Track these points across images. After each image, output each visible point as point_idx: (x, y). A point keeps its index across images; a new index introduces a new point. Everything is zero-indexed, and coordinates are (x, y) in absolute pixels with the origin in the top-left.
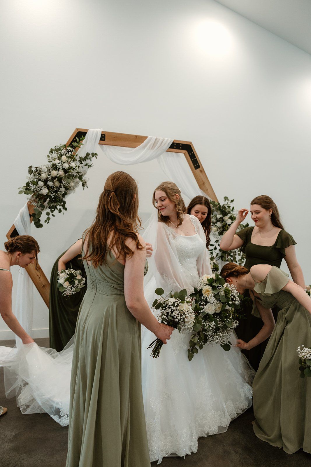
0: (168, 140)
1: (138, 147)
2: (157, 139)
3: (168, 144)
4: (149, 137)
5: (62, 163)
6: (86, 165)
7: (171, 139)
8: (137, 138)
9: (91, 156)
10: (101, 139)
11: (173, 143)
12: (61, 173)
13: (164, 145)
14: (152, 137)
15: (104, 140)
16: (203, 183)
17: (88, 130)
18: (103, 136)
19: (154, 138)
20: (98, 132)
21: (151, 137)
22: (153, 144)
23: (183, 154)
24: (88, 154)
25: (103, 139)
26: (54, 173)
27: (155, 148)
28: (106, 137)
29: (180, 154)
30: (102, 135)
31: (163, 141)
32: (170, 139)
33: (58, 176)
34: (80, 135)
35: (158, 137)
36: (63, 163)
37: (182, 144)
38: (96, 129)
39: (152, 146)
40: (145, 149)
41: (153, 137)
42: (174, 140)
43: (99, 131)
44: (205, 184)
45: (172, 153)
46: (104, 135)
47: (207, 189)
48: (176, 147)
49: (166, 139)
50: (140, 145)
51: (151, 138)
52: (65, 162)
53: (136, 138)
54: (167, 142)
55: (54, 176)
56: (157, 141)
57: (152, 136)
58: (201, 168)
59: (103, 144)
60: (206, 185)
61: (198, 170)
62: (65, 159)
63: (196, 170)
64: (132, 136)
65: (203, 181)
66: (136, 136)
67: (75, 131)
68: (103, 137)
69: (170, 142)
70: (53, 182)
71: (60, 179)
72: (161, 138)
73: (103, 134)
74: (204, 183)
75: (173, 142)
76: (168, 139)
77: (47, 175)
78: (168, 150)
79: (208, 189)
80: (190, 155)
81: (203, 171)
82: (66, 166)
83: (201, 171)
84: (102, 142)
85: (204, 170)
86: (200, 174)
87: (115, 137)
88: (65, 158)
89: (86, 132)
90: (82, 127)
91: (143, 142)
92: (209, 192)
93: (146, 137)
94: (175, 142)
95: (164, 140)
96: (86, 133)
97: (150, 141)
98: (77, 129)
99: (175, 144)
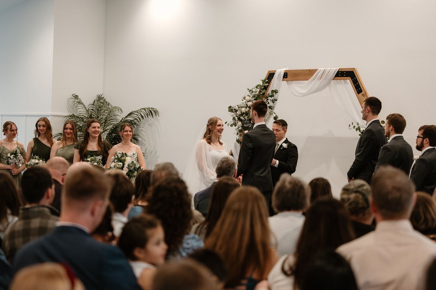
0: (334, 69)
1: (310, 79)
3: (334, 73)
4: (319, 69)
8: (310, 72)
9: (274, 93)
10: (284, 77)
11: (338, 72)
12: (247, 109)
13: (330, 75)
14: (321, 69)
15: (287, 77)
17: (275, 71)
22: (321, 75)
23: (348, 81)
24: (272, 92)
26: (243, 110)
27: (322, 78)
28: (288, 75)
30: (285, 73)
31: (330, 71)
32: (336, 68)
33: (245, 112)
34: (271, 76)
35: (326, 69)
37: (346, 71)
38: (281, 70)
39: (320, 77)
40: (315, 81)
42: (339, 69)
43: (283, 71)
46: (287, 73)
48: (340, 75)
50: (312, 77)
51: (320, 71)
52: (249, 101)
54: (333, 71)
55: (243, 112)
56: (324, 72)
58: (363, 93)
61: (361, 94)
62: (248, 99)
63: (359, 95)
64: (307, 70)
66: (309, 70)
67: (268, 73)
68: (285, 75)
70: (243, 117)
71: (247, 114)
72: (329, 69)
77: (240, 112)
78: (334, 78)
80: (353, 81)
83: (363, 95)
84: (285, 79)
86: (363, 98)
87: (294, 74)
90: (272, 69)
91: (313, 75)
93: (317, 70)
94: (339, 71)
96: (274, 74)
97: (319, 73)
98: (269, 71)
99: (340, 73)
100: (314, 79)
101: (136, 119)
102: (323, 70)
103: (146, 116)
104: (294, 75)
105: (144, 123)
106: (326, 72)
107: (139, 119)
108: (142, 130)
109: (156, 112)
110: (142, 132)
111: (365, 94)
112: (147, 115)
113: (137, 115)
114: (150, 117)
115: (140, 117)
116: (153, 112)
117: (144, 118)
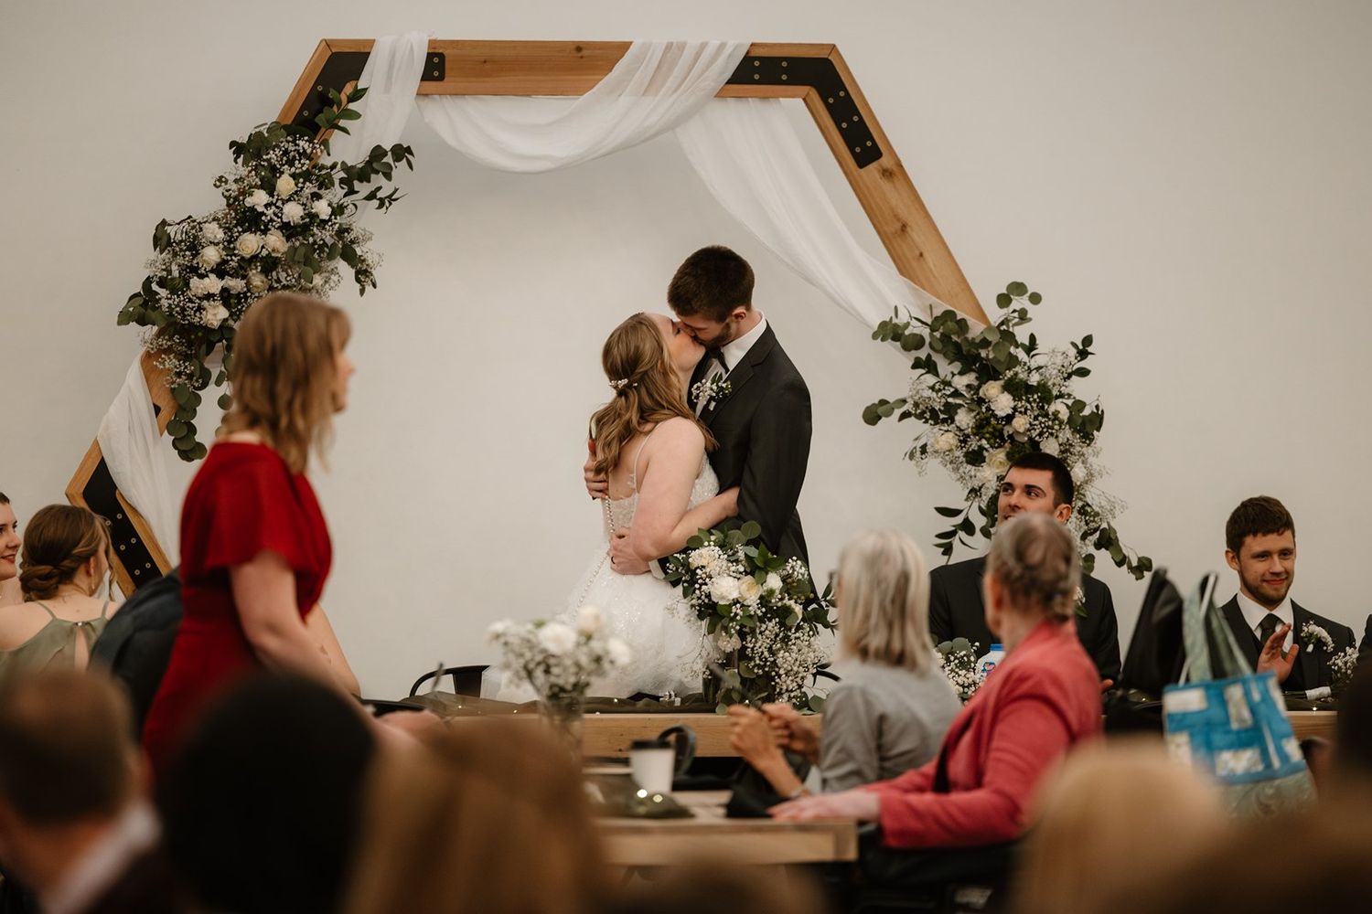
1: (591, 90)
2: (669, 47)
3: (726, 62)
4: (638, 42)
5: (279, 204)
6: (371, 196)
7: (738, 42)
8: (585, 53)
9: (389, 159)
10: (427, 77)
11: (748, 60)
12: (276, 241)
13: (707, 69)
15: (441, 78)
16: (898, 226)
17: (371, 43)
18: (436, 59)
19: (660, 42)
20: (416, 48)
21: (645, 44)
22: (652, 72)
23: (798, 101)
24: (378, 153)
25: (436, 74)
26: (250, 243)
27: (663, 85)
28: (448, 65)
29: (785, 101)
30: (430, 56)
31: (702, 53)
32: (731, 41)
33: (264, 253)
35: (676, 38)
36: (284, 202)
37: (788, 59)
38: (405, 38)
39: (648, 80)
41: (658, 39)
42: (752, 45)
43: (417, 44)
44: (908, 229)
45: (743, 101)
46: (442, 56)
47: (921, 255)
48: (760, 74)
49: (715, 39)
50: (598, 82)
51: (647, 47)
52: (289, 200)
53: (580, 55)
54: (718, 54)
55: (247, 253)
56: (671, 54)
57: (648, 39)
58: (885, 161)
59: (436, 96)
60: (914, 235)
61: (873, 167)
62: (288, 186)
63: (863, 172)
64: (561, 48)
65: (896, 217)
66: (579, 47)
67: (318, 52)
68: (436, 67)
69: (731, 56)
70: (244, 277)
71: (269, 264)
72: (693, 41)
73: (432, 51)
74: (904, 227)
75: (747, 53)
76: (722, 41)
77: (224, 253)
78: (722, 90)
79: (925, 254)
80: (829, 108)
81: (895, 173)
82: (293, 212)
83: (887, 174)
84: (431, 85)
85: (900, 165)
86: (886, 186)
87: (485, 62)
88: (288, 182)
89: (363, 50)
90: (347, 31)
91: (611, 70)
92: (932, 266)
93: (624, 47)
94: (752, 54)
96: (365, 55)
97: (638, 61)
98: (325, 44)
99: (757, 63)
102: (662, 47)
104: (487, 66)
106: (679, 59)
111: (895, 169)
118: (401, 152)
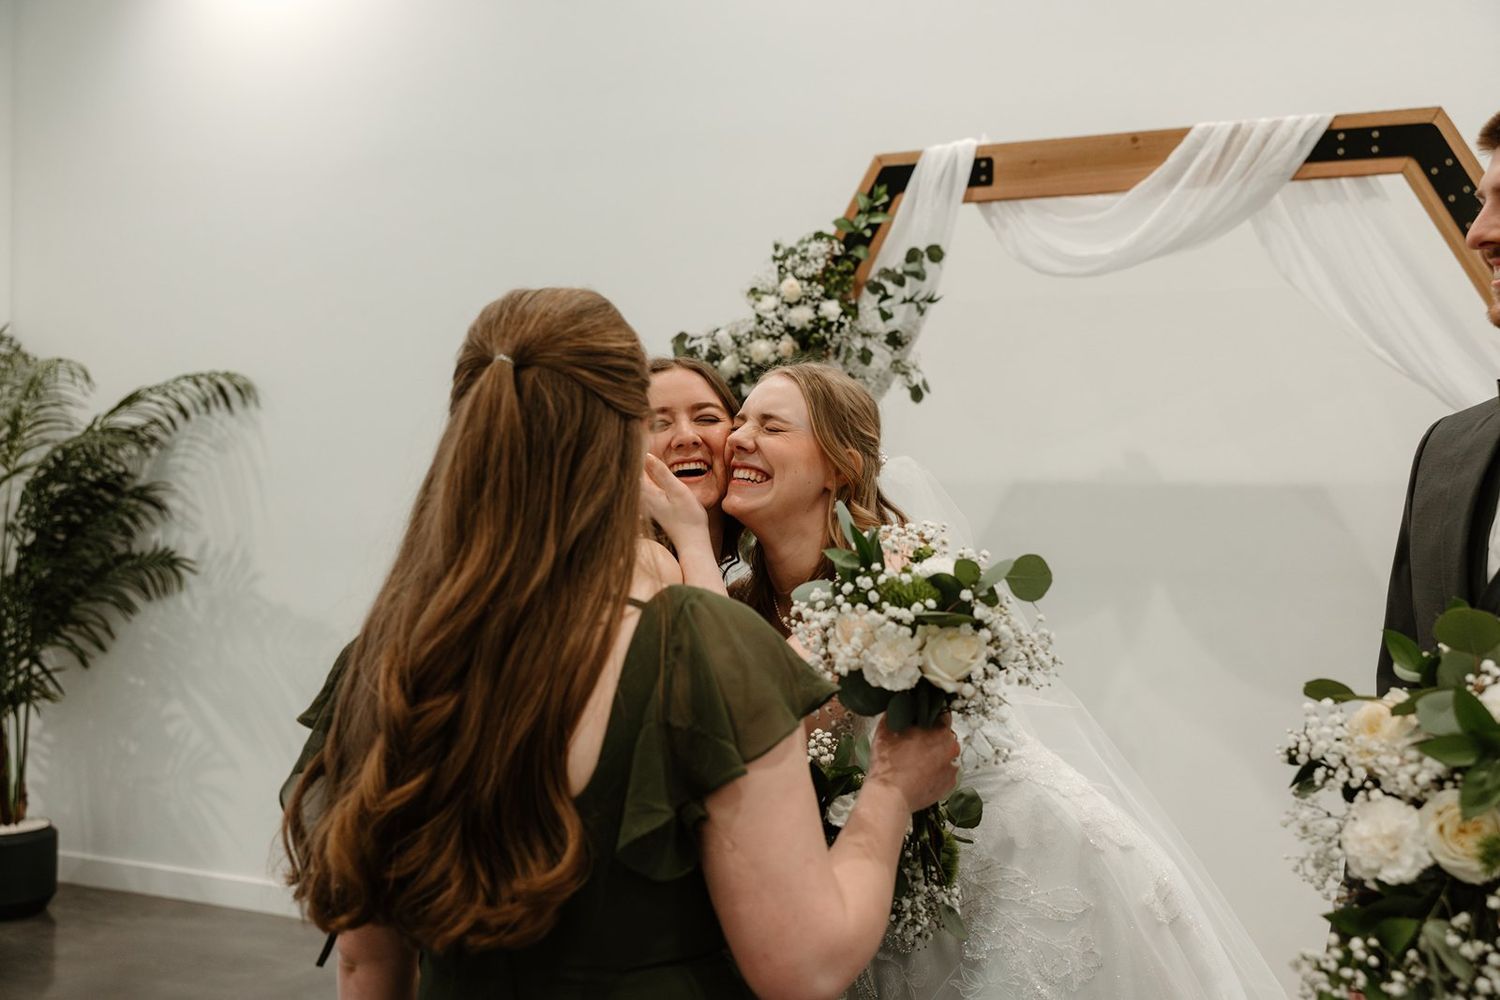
0: (1298, 122)
1: (1144, 183)
2: (1235, 131)
3: (1302, 142)
4: (1199, 126)
5: (786, 307)
6: (911, 299)
7: (1317, 116)
8: (1140, 143)
9: (924, 260)
10: (974, 182)
11: (1330, 134)
12: (787, 345)
13: (1278, 150)
14: (1212, 125)
15: (989, 182)
17: (918, 155)
18: (983, 164)
19: (1225, 126)
20: (962, 155)
21: (1208, 127)
22: (1214, 159)
23: (1400, 178)
24: (913, 255)
25: (983, 178)
26: (763, 350)
27: (1225, 173)
28: (996, 169)
29: (1381, 179)
30: (977, 161)
31: (1273, 131)
32: (1309, 117)
33: (774, 358)
34: (893, 178)
35: (1244, 122)
36: (790, 306)
37: (1380, 129)
38: (949, 147)
39: (1210, 168)
40: (1176, 190)
41: (1223, 123)
42: (1336, 117)
43: (964, 149)
45: (1334, 181)
46: (989, 161)
48: (1345, 149)
49: (1290, 119)
50: (1151, 171)
51: (1207, 134)
52: (798, 303)
53: (1135, 145)
54: (1292, 132)
55: (757, 360)
56: (1237, 139)
57: (1209, 123)
59: (990, 201)
62: (791, 290)
64: (1114, 141)
66: (1134, 138)
67: (871, 169)
68: (982, 172)
69: (1306, 134)
72: (1264, 121)
73: (980, 156)
75: (1331, 125)
76: (1297, 117)
77: (738, 361)
78: (1300, 169)
80: (1431, 178)
82: (802, 316)
84: (979, 192)
87: (1034, 162)
88: (792, 286)
89: (911, 162)
90: (895, 146)
91: (1164, 158)
93: (1180, 134)
94: (1337, 126)
95: (1276, 125)
96: (911, 166)
97: (1199, 145)
98: (879, 159)
99: (1341, 137)
100: (1172, 180)
101: (155, 422)
102: (1229, 130)
103: (202, 409)
104: (1036, 166)
105: (191, 438)
106: (1246, 139)
107: (167, 424)
108: (183, 468)
109: (246, 391)
110: (186, 477)
112: (206, 403)
113: (160, 404)
114: (219, 413)
115: (175, 413)
116: (230, 390)
117: (193, 415)
118: (936, 254)
